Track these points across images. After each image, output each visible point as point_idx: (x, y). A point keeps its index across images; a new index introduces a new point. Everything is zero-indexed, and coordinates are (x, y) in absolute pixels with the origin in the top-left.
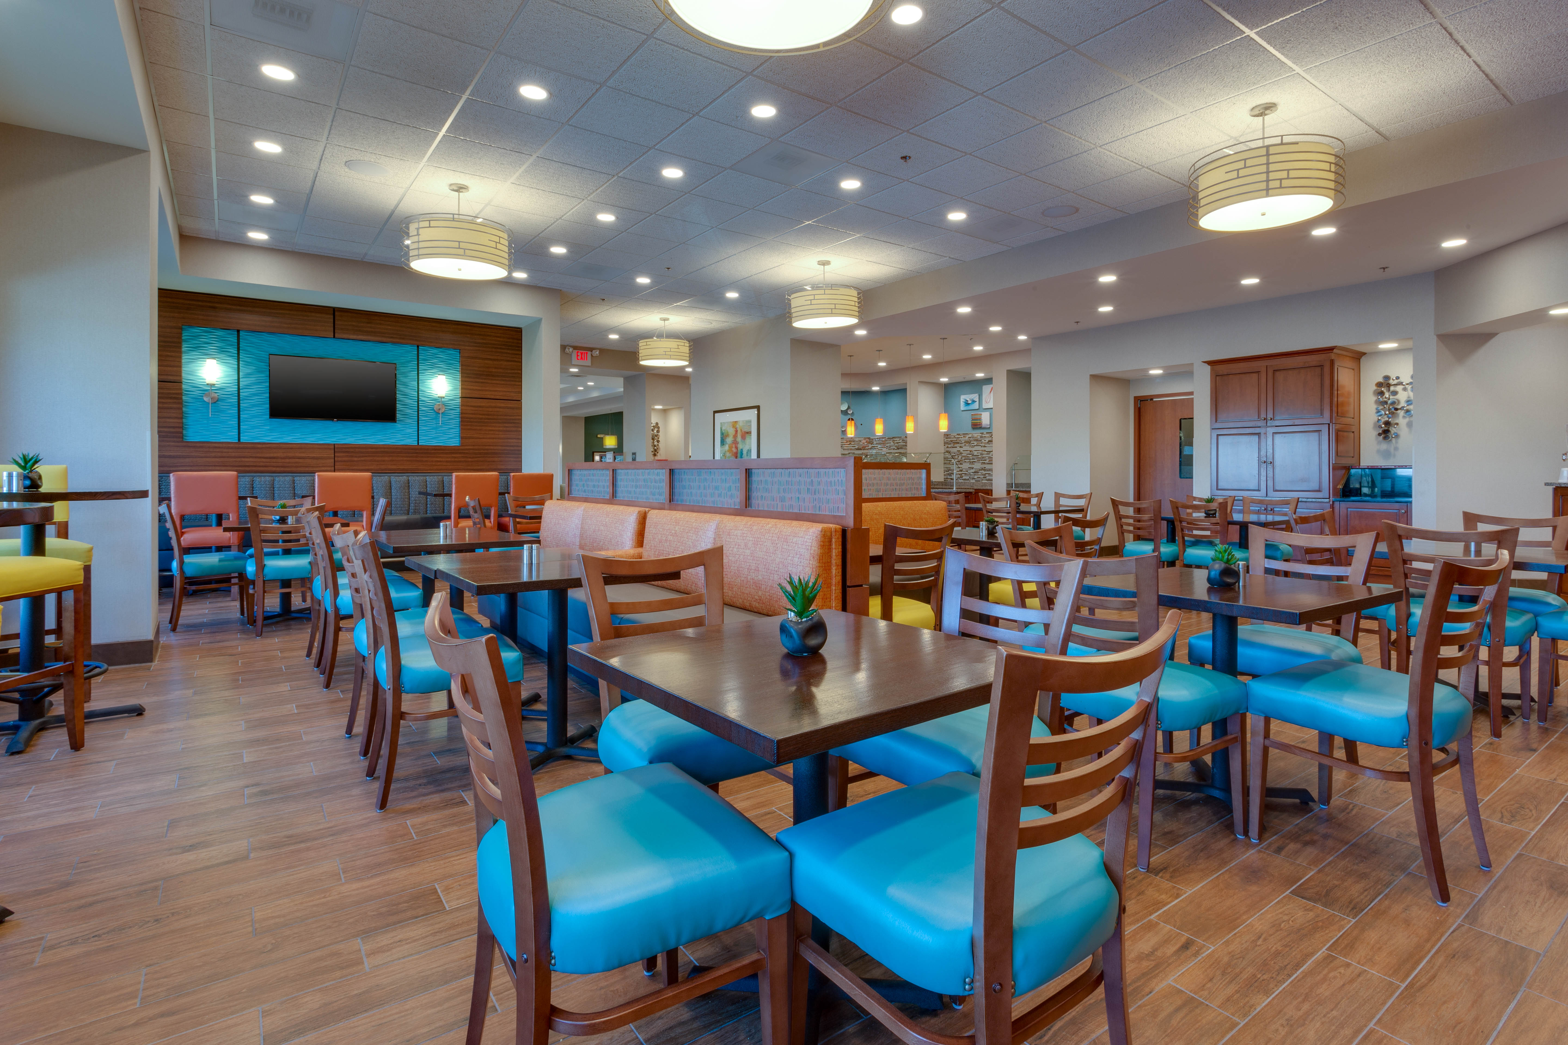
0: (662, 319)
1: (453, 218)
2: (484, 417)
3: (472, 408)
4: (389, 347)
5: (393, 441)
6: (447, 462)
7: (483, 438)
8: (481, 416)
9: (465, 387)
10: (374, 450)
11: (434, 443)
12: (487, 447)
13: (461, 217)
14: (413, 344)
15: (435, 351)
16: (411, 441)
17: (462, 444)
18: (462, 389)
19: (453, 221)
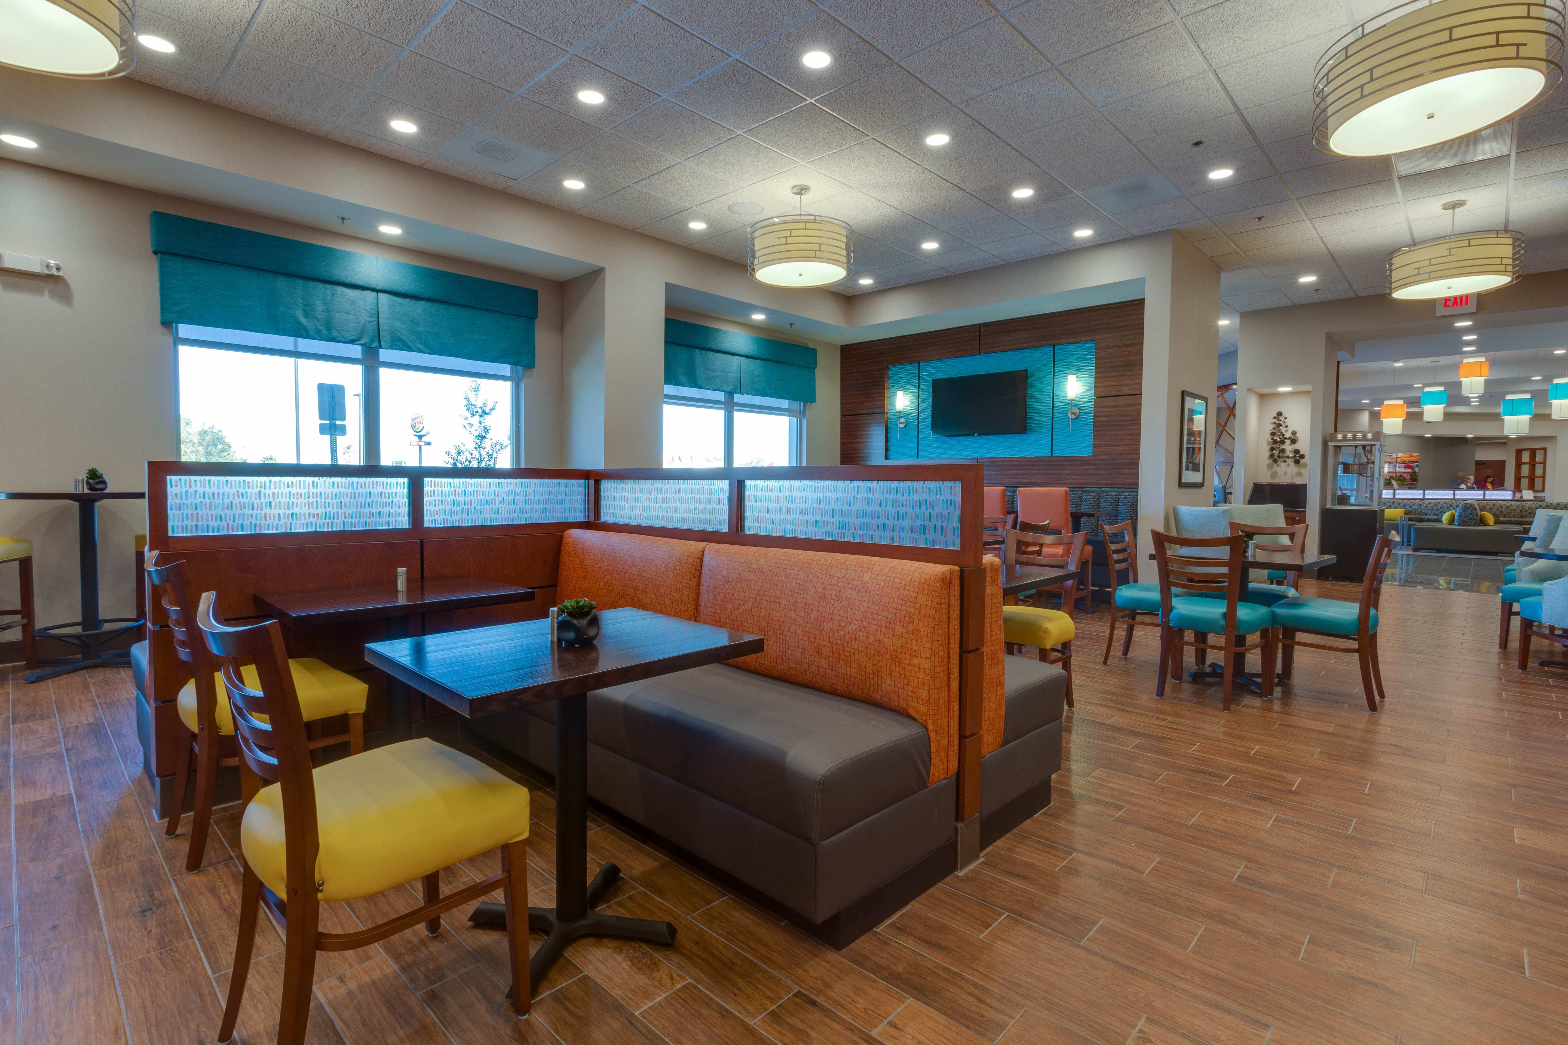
0: (1446, 207)
1: (815, 219)
2: (1120, 418)
3: (1107, 409)
4: (1027, 352)
5: (1028, 452)
6: (1077, 475)
7: (1119, 445)
8: (1116, 418)
9: (1099, 384)
10: (1009, 463)
11: (1067, 454)
12: (1122, 457)
13: (803, 217)
14: (1048, 345)
15: (1071, 348)
16: (1045, 453)
17: (1095, 454)
18: (1095, 387)
19: (815, 222)
